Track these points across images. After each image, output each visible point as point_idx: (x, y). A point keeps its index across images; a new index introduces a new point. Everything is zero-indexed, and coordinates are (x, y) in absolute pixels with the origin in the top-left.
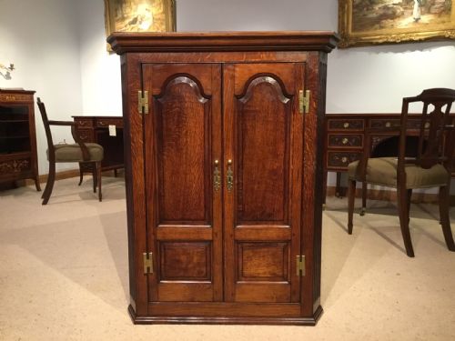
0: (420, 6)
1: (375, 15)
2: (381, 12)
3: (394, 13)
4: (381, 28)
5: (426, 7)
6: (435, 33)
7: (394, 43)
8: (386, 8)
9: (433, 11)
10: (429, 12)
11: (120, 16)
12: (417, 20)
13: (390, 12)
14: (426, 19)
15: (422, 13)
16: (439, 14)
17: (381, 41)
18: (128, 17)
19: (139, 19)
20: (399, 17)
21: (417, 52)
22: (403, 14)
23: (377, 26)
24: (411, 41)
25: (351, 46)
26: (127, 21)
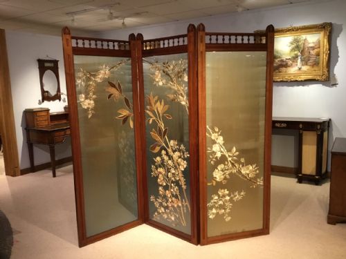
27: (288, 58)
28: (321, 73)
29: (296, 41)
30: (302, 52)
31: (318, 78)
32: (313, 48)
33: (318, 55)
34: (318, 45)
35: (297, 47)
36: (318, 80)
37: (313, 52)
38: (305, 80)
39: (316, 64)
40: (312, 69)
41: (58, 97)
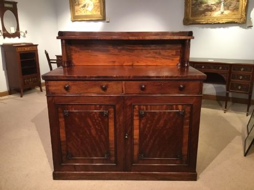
0: (224, 6)
1: (202, 9)
2: (205, 8)
3: (211, 9)
4: (205, 16)
5: (227, 7)
6: (230, 20)
7: (211, 24)
8: (208, 6)
9: (230, 8)
10: (228, 9)
11: (77, 3)
12: (222, 13)
13: (210, 8)
14: (226, 12)
15: (225, 10)
16: (233, 10)
17: (204, 23)
18: (81, 4)
19: (87, 5)
20: (213, 11)
21: (222, 28)
22: (216, 9)
23: (203, 15)
24: (219, 23)
25: (190, 24)
26: (81, 6)
27: (213, 3)
28: (239, 16)
31: (237, 21)
36: (237, 23)
38: (226, 23)
39: (236, 9)
40: (233, 13)
41: (17, 34)
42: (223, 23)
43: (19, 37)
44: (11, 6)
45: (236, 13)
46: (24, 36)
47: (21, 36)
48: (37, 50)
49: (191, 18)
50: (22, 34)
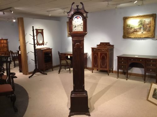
0: (143, 29)
1: (132, 31)
2: (134, 30)
3: (137, 31)
4: (134, 34)
5: (144, 30)
6: (147, 36)
7: (137, 38)
9: (146, 31)
10: (145, 31)
12: (142, 33)
13: (136, 30)
14: (144, 32)
15: (144, 31)
16: (148, 32)
17: (133, 37)
20: (138, 32)
21: (143, 40)
22: (139, 31)
24: (141, 38)
25: (126, 38)
27: (137, 28)
28: (151, 34)
29: (141, 21)
30: (143, 26)
31: (150, 36)
32: (148, 24)
33: (150, 27)
34: (150, 23)
35: (141, 24)
36: (150, 38)
37: (148, 26)
38: (144, 38)
40: (148, 33)
41: (43, 44)
42: (143, 38)
43: (44, 45)
44: (41, 31)
45: (149, 33)
46: (46, 44)
47: (45, 45)
48: (51, 51)
49: (127, 35)
50: (45, 43)
